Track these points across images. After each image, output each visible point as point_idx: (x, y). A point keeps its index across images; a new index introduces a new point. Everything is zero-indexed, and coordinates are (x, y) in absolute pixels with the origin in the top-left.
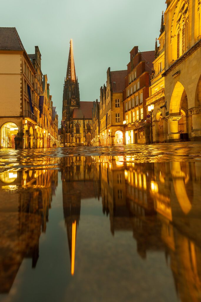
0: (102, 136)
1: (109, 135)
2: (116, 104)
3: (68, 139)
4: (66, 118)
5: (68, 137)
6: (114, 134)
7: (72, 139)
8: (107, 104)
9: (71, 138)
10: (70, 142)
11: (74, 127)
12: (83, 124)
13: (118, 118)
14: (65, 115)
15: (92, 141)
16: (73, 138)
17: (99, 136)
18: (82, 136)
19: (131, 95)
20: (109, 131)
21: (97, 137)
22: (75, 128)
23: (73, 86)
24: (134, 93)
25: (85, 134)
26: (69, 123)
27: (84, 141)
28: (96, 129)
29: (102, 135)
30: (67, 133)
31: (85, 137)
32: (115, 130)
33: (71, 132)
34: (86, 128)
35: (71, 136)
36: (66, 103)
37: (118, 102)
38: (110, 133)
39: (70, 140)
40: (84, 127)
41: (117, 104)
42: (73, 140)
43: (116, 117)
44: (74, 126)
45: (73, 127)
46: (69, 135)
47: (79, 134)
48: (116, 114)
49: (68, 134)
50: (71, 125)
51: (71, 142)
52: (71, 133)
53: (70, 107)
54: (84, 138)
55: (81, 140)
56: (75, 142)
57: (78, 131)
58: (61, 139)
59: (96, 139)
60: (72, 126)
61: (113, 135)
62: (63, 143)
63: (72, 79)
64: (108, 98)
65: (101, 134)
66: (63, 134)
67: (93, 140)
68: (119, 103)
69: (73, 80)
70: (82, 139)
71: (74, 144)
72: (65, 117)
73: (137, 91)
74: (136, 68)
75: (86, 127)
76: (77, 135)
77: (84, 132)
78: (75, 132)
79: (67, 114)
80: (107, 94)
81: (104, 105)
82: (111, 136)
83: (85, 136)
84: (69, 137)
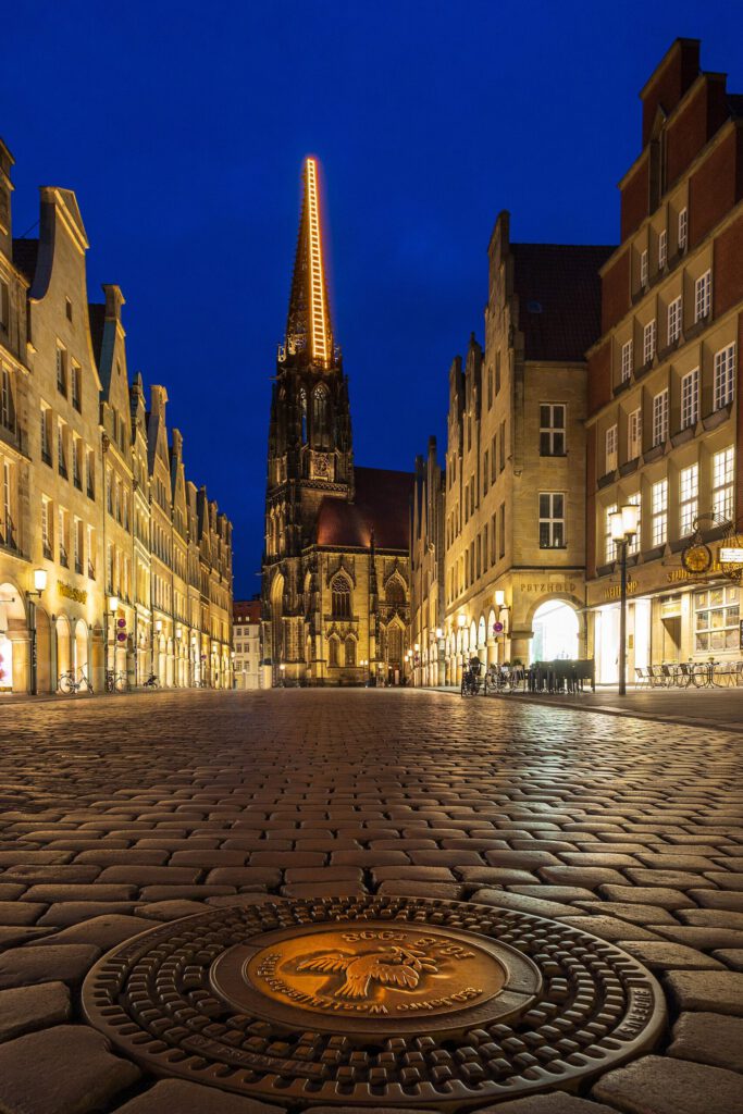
0: (455, 630)
1: (498, 627)
2: (545, 437)
3: (293, 646)
4: (282, 541)
5: (293, 637)
6: (530, 617)
7: (314, 642)
8: (487, 445)
9: (309, 639)
10: (302, 660)
11: (324, 587)
12: (365, 577)
13: (551, 521)
14: (281, 529)
15: (406, 659)
16: (318, 638)
17: (439, 633)
18: (363, 633)
19: (641, 372)
20: (499, 598)
21: (432, 637)
22: (326, 594)
23: (319, 391)
24: (665, 353)
25: (377, 625)
26: (300, 565)
27: (373, 656)
28: (426, 596)
29: (454, 624)
30: (287, 613)
31: (377, 636)
32: (535, 595)
33: (309, 611)
34: (382, 596)
35: (307, 627)
36: (282, 470)
37: (558, 424)
38: (504, 616)
39: (301, 649)
40: (373, 590)
41: (548, 434)
42: (318, 650)
43: (544, 514)
44: (324, 582)
45: (315, 588)
46: (299, 623)
47: (346, 624)
48: (545, 499)
49: (294, 621)
50: (309, 576)
51: (307, 660)
52: (310, 619)
53: (304, 490)
54: (373, 640)
55: (358, 651)
56: (326, 657)
57: (342, 610)
58: (261, 642)
59: (425, 650)
60: (313, 580)
61: (520, 622)
62: (267, 662)
63: (315, 354)
64: (496, 400)
65: (450, 619)
66: (268, 618)
67: (410, 653)
68: (563, 431)
69: (321, 360)
70: (361, 647)
71: (321, 671)
72: (279, 537)
73: (691, 331)
74: (687, 179)
75: (381, 589)
76: (338, 624)
77: (374, 610)
78: (327, 609)
79: (287, 521)
80: (490, 379)
81: (469, 457)
82: (506, 630)
83: (376, 633)
84: (300, 637)
